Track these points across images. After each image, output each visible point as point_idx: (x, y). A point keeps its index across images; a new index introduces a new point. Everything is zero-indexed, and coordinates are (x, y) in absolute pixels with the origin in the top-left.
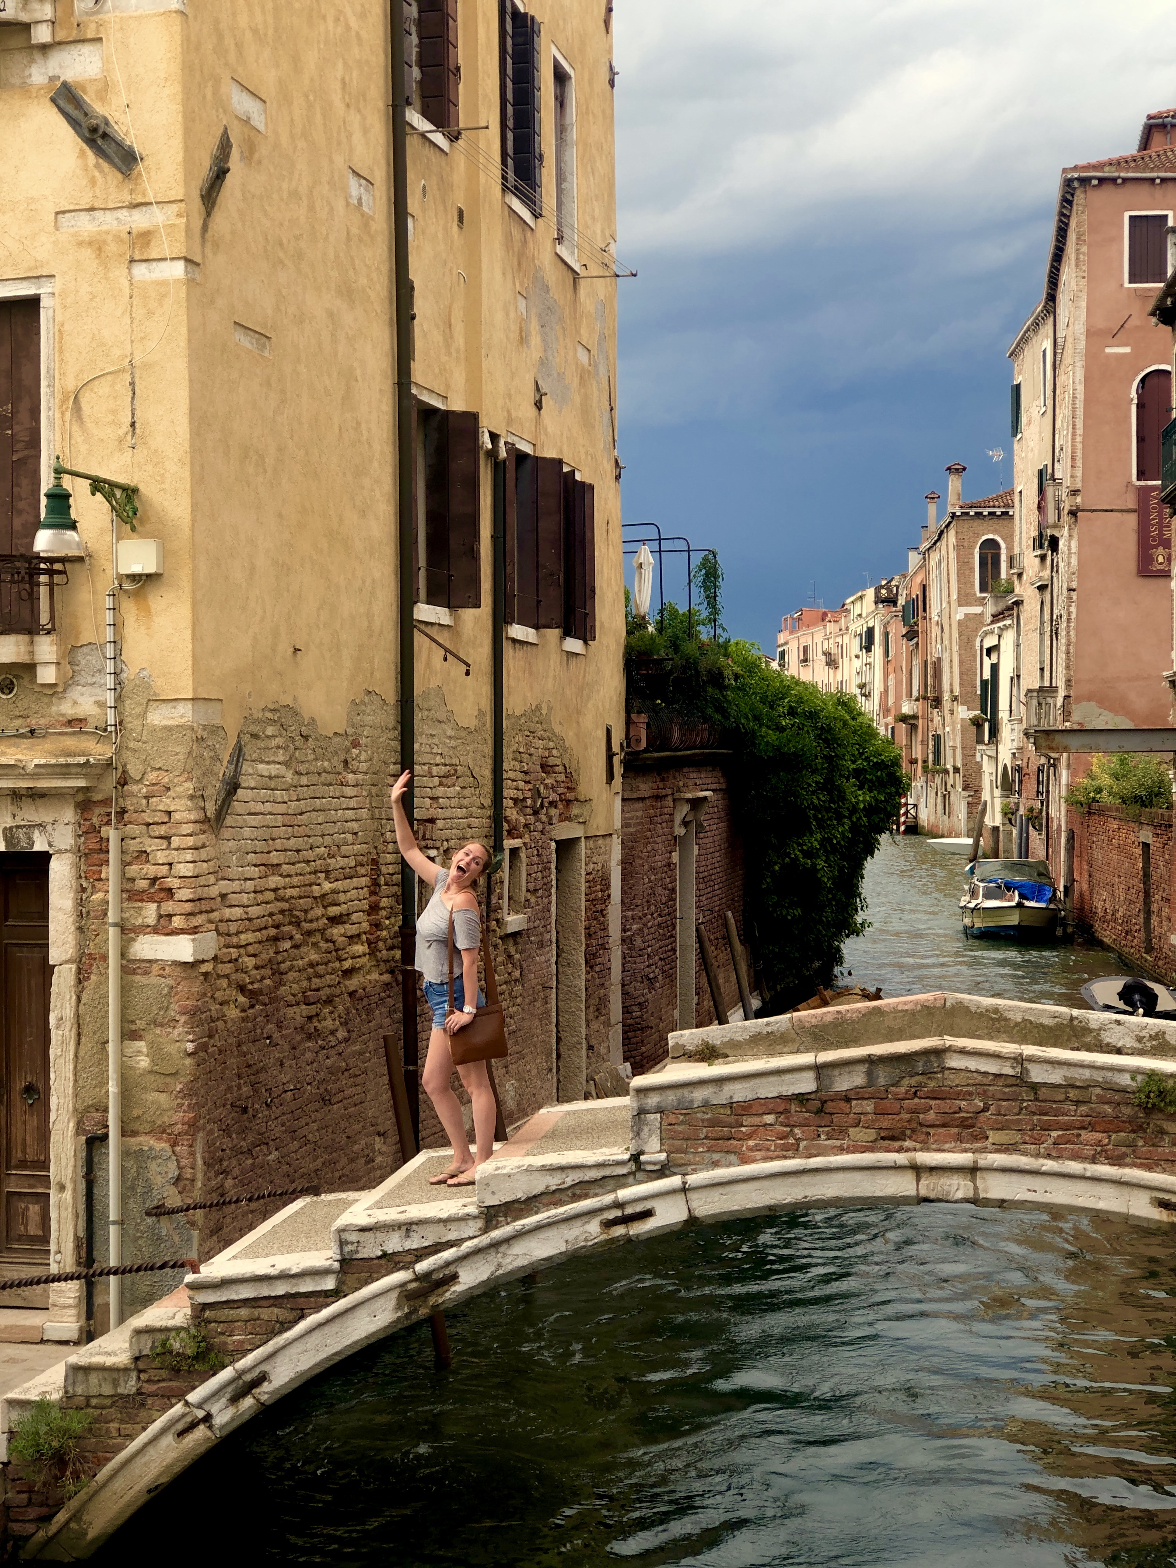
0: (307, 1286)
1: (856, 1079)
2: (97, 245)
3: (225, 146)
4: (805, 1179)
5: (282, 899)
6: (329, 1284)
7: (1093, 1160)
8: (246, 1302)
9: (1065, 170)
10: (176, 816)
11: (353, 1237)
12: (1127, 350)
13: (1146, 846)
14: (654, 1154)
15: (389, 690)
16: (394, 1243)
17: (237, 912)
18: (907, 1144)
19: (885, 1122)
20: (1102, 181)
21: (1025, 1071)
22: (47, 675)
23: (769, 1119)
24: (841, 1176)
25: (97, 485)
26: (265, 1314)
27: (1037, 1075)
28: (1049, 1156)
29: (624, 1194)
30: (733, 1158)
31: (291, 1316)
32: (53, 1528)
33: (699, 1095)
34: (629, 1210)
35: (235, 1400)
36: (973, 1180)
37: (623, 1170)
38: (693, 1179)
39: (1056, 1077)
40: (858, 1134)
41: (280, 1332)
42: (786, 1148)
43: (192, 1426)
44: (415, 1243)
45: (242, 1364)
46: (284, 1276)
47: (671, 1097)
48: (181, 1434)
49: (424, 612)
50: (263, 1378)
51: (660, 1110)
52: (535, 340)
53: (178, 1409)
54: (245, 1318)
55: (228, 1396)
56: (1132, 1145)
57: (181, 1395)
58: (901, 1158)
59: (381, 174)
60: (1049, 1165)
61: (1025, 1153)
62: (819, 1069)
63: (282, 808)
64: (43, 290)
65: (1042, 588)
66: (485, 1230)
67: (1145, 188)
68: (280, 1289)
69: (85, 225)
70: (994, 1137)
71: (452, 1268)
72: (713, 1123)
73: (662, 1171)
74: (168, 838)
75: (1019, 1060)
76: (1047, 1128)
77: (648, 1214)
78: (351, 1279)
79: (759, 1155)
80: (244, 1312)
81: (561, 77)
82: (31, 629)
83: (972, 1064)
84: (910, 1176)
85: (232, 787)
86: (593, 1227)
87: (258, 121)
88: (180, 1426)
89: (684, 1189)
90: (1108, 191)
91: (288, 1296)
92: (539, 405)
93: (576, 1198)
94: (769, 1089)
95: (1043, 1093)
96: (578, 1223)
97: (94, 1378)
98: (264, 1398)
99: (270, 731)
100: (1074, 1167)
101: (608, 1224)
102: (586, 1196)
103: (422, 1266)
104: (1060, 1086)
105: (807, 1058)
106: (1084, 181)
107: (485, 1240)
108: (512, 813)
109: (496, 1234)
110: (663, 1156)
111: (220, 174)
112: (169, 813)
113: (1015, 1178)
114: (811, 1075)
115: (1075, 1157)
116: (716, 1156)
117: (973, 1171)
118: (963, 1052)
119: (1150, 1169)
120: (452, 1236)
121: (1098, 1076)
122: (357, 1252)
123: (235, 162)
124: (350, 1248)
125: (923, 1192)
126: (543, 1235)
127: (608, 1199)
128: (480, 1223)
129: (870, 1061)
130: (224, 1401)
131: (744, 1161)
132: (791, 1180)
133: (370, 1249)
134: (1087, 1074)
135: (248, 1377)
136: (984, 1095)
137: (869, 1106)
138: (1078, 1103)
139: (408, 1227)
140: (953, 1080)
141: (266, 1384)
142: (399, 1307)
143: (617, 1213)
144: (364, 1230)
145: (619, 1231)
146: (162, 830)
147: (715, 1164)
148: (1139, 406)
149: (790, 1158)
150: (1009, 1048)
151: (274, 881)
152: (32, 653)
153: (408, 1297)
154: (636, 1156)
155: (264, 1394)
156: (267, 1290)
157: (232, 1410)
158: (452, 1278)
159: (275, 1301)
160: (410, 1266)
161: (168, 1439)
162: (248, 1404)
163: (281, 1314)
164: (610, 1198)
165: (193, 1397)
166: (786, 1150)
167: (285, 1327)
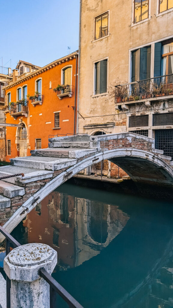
0: (47, 177)
1: (121, 137)
4: (116, 152)
6: (51, 176)
8: (36, 182)
11: (56, 166)
14: (99, 148)
16: (63, 166)
18: (125, 147)
19: (123, 144)
23: (112, 143)
24: (119, 152)
26: (39, 184)
29: (96, 155)
31: (44, 184)
34: (96, 158)
36: (131, 152)
37: (95, 151)
40: (120, 146)
43: (24, 212)
44: (66, 166)
45: (35, 195)
47: (101, 139)
48: (21, 214)
50: (39, 198)
51: (100, 141)
53: (21, 208)
54: (34, 185)
55: (31, 203)
56: (143, 147)
57: (21, 205)
58: (125, 149)
61: (136, 148)
66: (77, 163)
68: (43, 178)
70: (133, 146)
72: (106, 143)
73: (100, 151)
77: (98, 159)
78: (56, 175)
79: (110, 149)
80: (34, 184)
86: (91, 162)
88: (21, 212)
89: (103, 154)
93: (89, 156)
94: (112, 138)
95: (137, 140)
96: (89, 161)
101: (93, 161)
103: (68, 171)
104: (139, 139)
107: (77, 165)
109: (79, 163)
110: (101, 149)
114: (116, 136)
115: (139, 149)
116: (106, 149)
117: (131, 151)
119: (145, 150)
120: (72, 164)
122: (56, 169)
124: (56, 168)
126: (85, 163)
128: (76, 161)
129: (122, 134)
131: (109, 150)
132: (114, 152)
133: (59, 168)
135: (36, 198)
137: (121, 141)
139: (65, 163)
141: (39, 199)
142: (63, 179)
143: (94, 159)
144: (58, 164)
145: (95, 162)
149: (113, 149)
153: (65, 177)
154: (97, 149)
155: (38, 201)
156: (40, 179)
157: (32, 206)
158: (71, 173)
159: (41, 181)
160: (65, 171)
161: (19, 216)
162: (35, 204)
163: (42, 184)
164: (94, 156)
165: (24, 205)
166: (113, 148)
167: (42, 186)
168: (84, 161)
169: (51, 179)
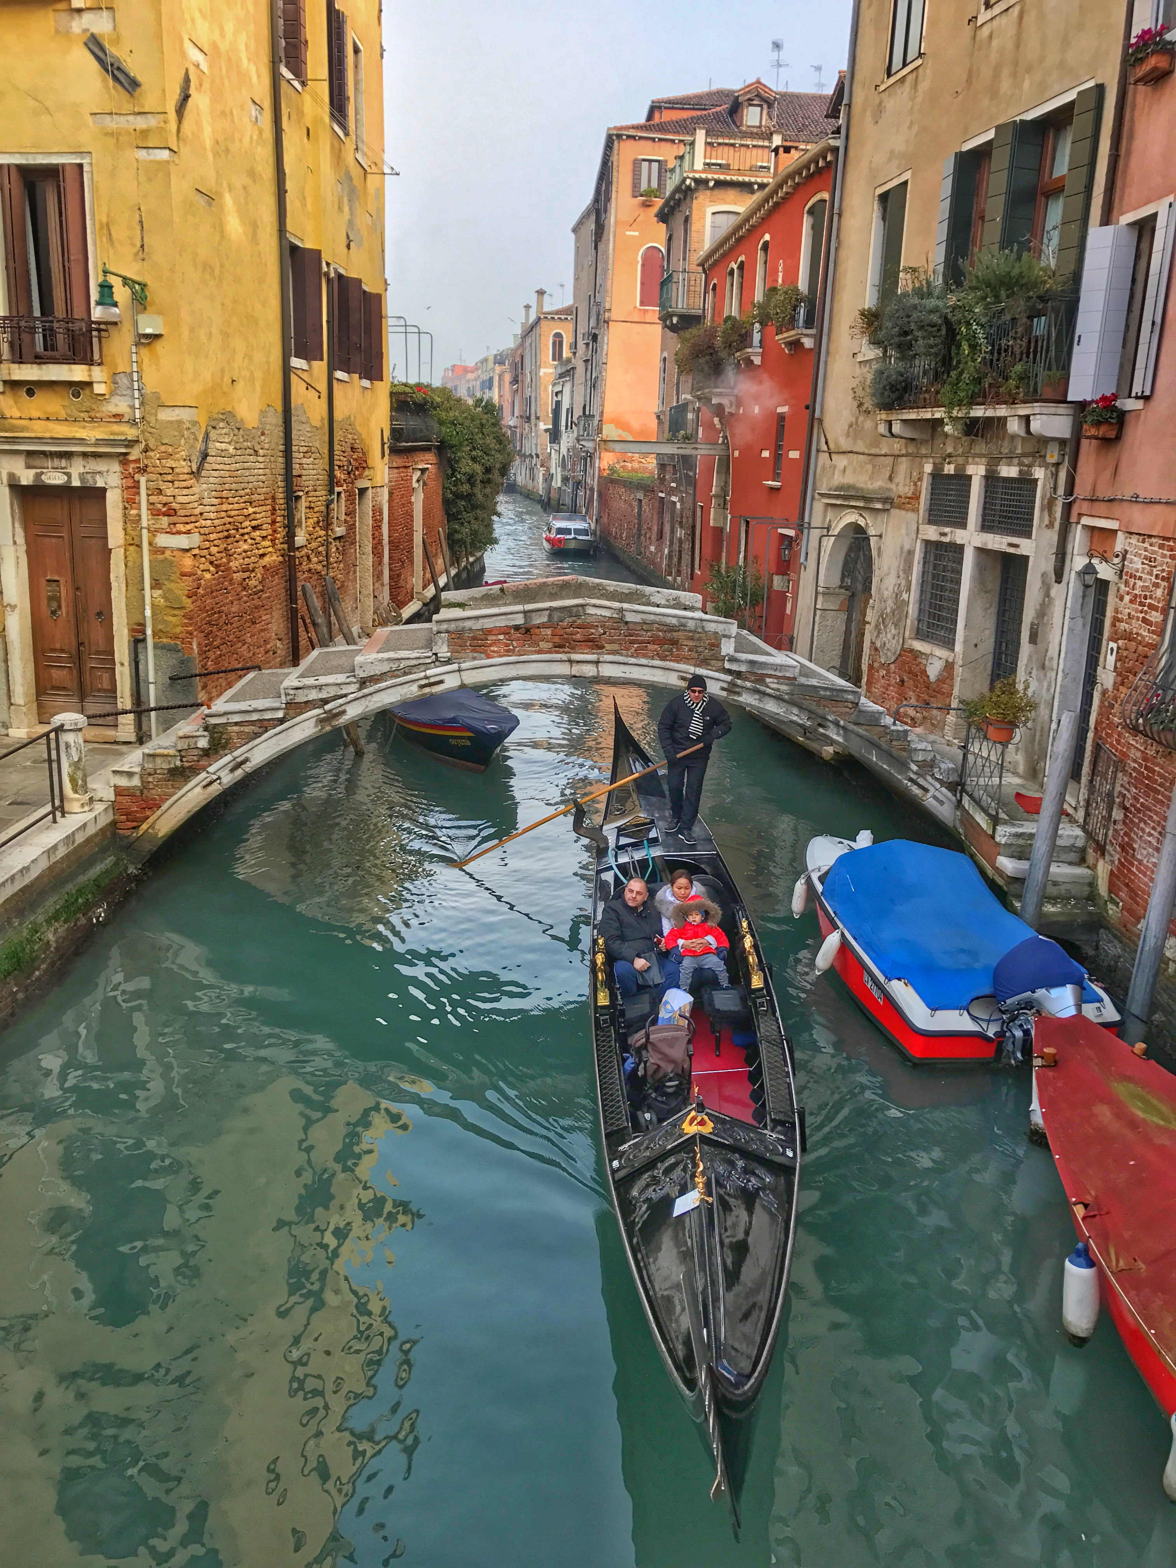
0: (268, 716)
1: (543, 619)
2: (115, 135)
3: (187, 80)
4: (518, 665)
5: (229, 517)
6: (280, 714)
7: (652, 658)
8: (236, 724)
9: (609, 129)
10: (177, 470)
11: (292, 692)
12: (637, 233)
13: (640, 501)
14: (444, 651)
15: (279, 406)
16: (313, 695)
17: (209, 522)
18: (567, 650)
19: (557, 639)
20: (629, 137)
21: (623, 616)
22: (99, 389)
23: (501, 637)
24: (535, 664)
25: (126, 281)
26: (247, 729)
27: (630, 617)
28: (632, 656)
29: (429, 673)
30: (483, 655)
31: (260, 730)
32: (141, 833)
33: (468, 624)
34: (432, 680)
35: (232, 770)
36: (597, 667)
37: (429, 661)
38: (464, 666)
39: (637, 618)
40: (543, 645)
41: (255, 738)
42: (508, 651)
43: (211, 783)
44: (324, 695)
45: (237, 753)
46: (255, 711)
47: (453, 626)
48: (205, 787)
49: (296, 362)
50: (246, 760)
51: (447, 632)
52: (346, 209)
53: (203, 775)
54: (235, 731)
55: (229, 769)
56: (671, 651)
57: (204, 768)
58: (564, 657)
59: (267, 104)
60: (632, 660)
61: (621, 655)
62: (525, 612)
63: (227, 467)
64: (85, 161)
65: (586, 361)
66: (360, 690)
67: (649, 143)
68: (255, 717)
69: (111, 123)
70: (608, 647)
71: (343, 708)
72: (474, 638)
73: (448, 662)
74: (172, 482)
75: (621, 610)
76: (632, 642)
77: (441, 682)
78: (292, 713)
79: (496, 654)
80: (236, 728)
81: (356, 51)
82: (90, 362)
83: (599, 612)
84: (568, 665)
85: (205, 456)
86: (414, 688)
87: (204, 67)
88: (204, 783)
89: (459, 671)
90: (631, 142)
91: (259, 720)
92: (348, 247)
93: (405, 674)
94: (501, 622)
95: (631, 626)
96: (407, 686)
97: (159, 761)
98: (247, 770)
99: (221, 425)
100: (643, 661)
101: (422, 687)
102: (411, 673)
103: (328, 707)
104: (638, 623)
105: (519, 608)
106: (619, 136)
107: (360, 694)
108: (338, 473)
109: (366, 691)
110: (449, 654)
111: (185, 97)
112: (172, 468)
113: (616, 666)
114: (522, 615)
115: (645, 656)
116: (475, 655)
117: (597, 663)
118: (594, 606)
119: (678, 662)
120: (344, 692)
121: (657, 618)
122: (295, 699)
123: (192, 91)
124: (291, 697)
125: (573, 673)
126: (388, 691)
127: (422, 674)
128: (357, 686)
129: (550, 609)
130: (227, 771)
131: (488, 657)
132: (511, 666)
133: (301, 697)
134: (652, 617)
135: (239, 760)
136: (603, 626)
137: (549, 631)
138: (647, 631)
139: (320, 688)
140: (590, 620)
141: (248, 763)
142: (316, 726)
143: (426, 681)
144: (297, 689)
145: (427, 690)
146: (169, 478)
147: (474, 658)
148: (643, 265)
149: (511, 656)
150: (616, 605)
151: (225, 507)
152: (90, 376)
153: (321, 721)
154: (436, 654)
155: (248, 767)
156: (247, 718)
157: (231, 776)
158: (344, 712)
159: (252, 723)
160: (322, 707)
161: (198, 789)
162: (239, 773)
163: (256, 729)
164: (423, 674)
165: (211, 769)
166: (509, 652)
167: (257, 735)
168: (383, 685)
169: (282, 721)
